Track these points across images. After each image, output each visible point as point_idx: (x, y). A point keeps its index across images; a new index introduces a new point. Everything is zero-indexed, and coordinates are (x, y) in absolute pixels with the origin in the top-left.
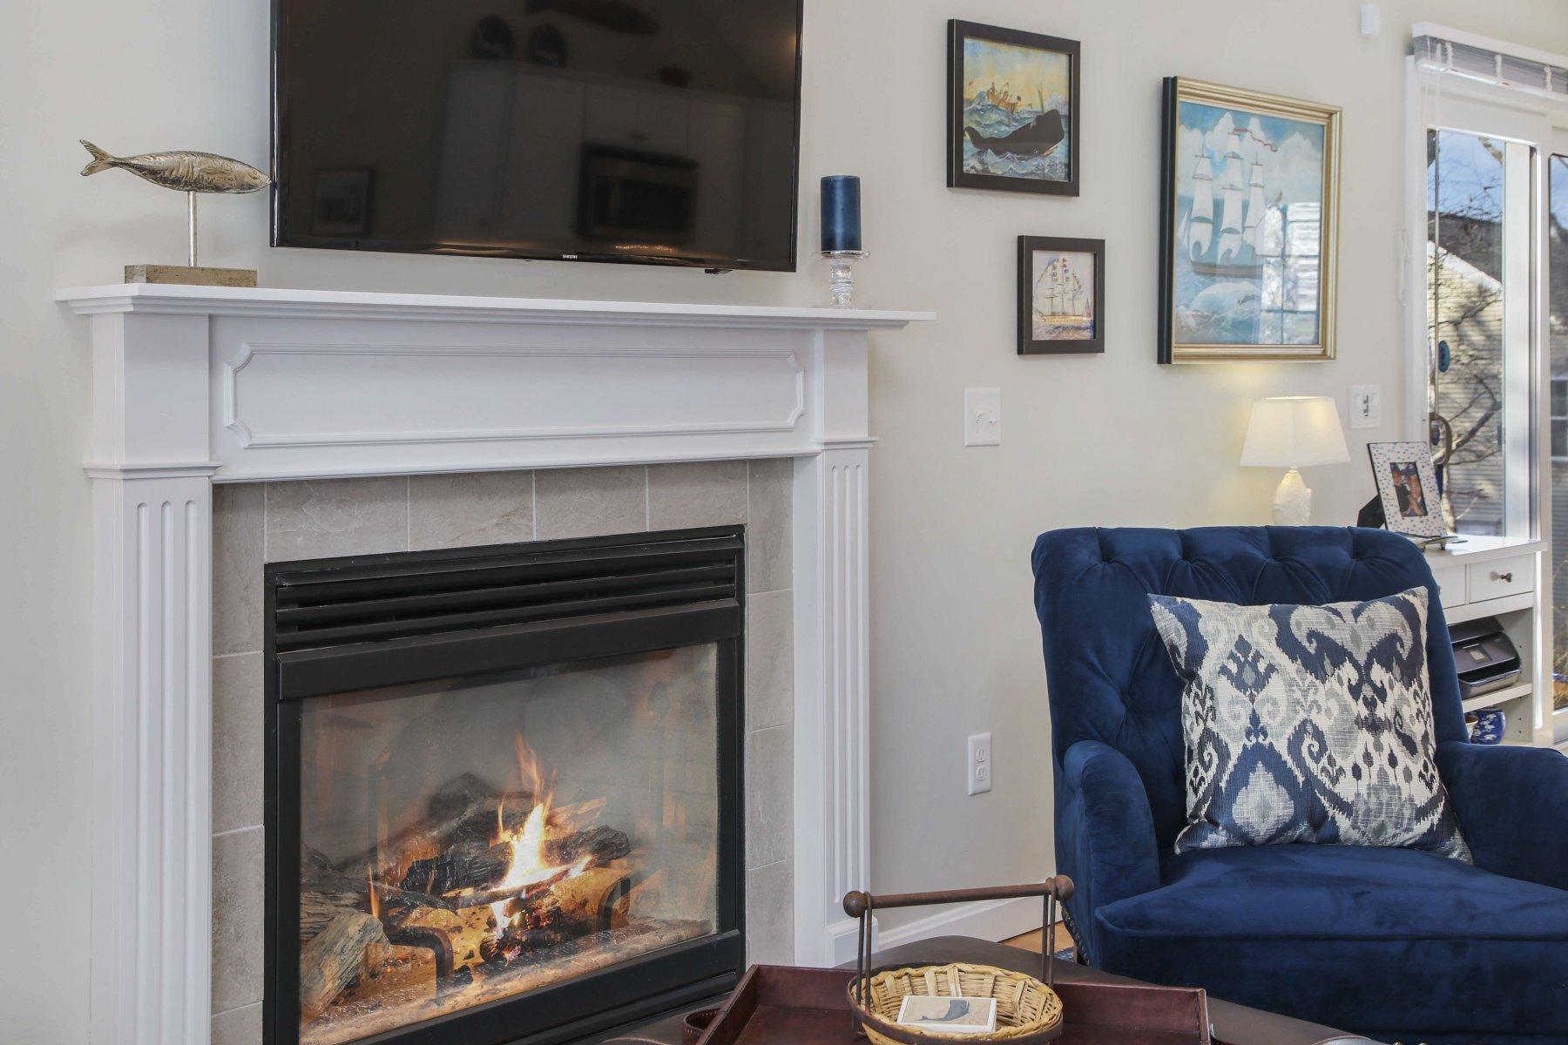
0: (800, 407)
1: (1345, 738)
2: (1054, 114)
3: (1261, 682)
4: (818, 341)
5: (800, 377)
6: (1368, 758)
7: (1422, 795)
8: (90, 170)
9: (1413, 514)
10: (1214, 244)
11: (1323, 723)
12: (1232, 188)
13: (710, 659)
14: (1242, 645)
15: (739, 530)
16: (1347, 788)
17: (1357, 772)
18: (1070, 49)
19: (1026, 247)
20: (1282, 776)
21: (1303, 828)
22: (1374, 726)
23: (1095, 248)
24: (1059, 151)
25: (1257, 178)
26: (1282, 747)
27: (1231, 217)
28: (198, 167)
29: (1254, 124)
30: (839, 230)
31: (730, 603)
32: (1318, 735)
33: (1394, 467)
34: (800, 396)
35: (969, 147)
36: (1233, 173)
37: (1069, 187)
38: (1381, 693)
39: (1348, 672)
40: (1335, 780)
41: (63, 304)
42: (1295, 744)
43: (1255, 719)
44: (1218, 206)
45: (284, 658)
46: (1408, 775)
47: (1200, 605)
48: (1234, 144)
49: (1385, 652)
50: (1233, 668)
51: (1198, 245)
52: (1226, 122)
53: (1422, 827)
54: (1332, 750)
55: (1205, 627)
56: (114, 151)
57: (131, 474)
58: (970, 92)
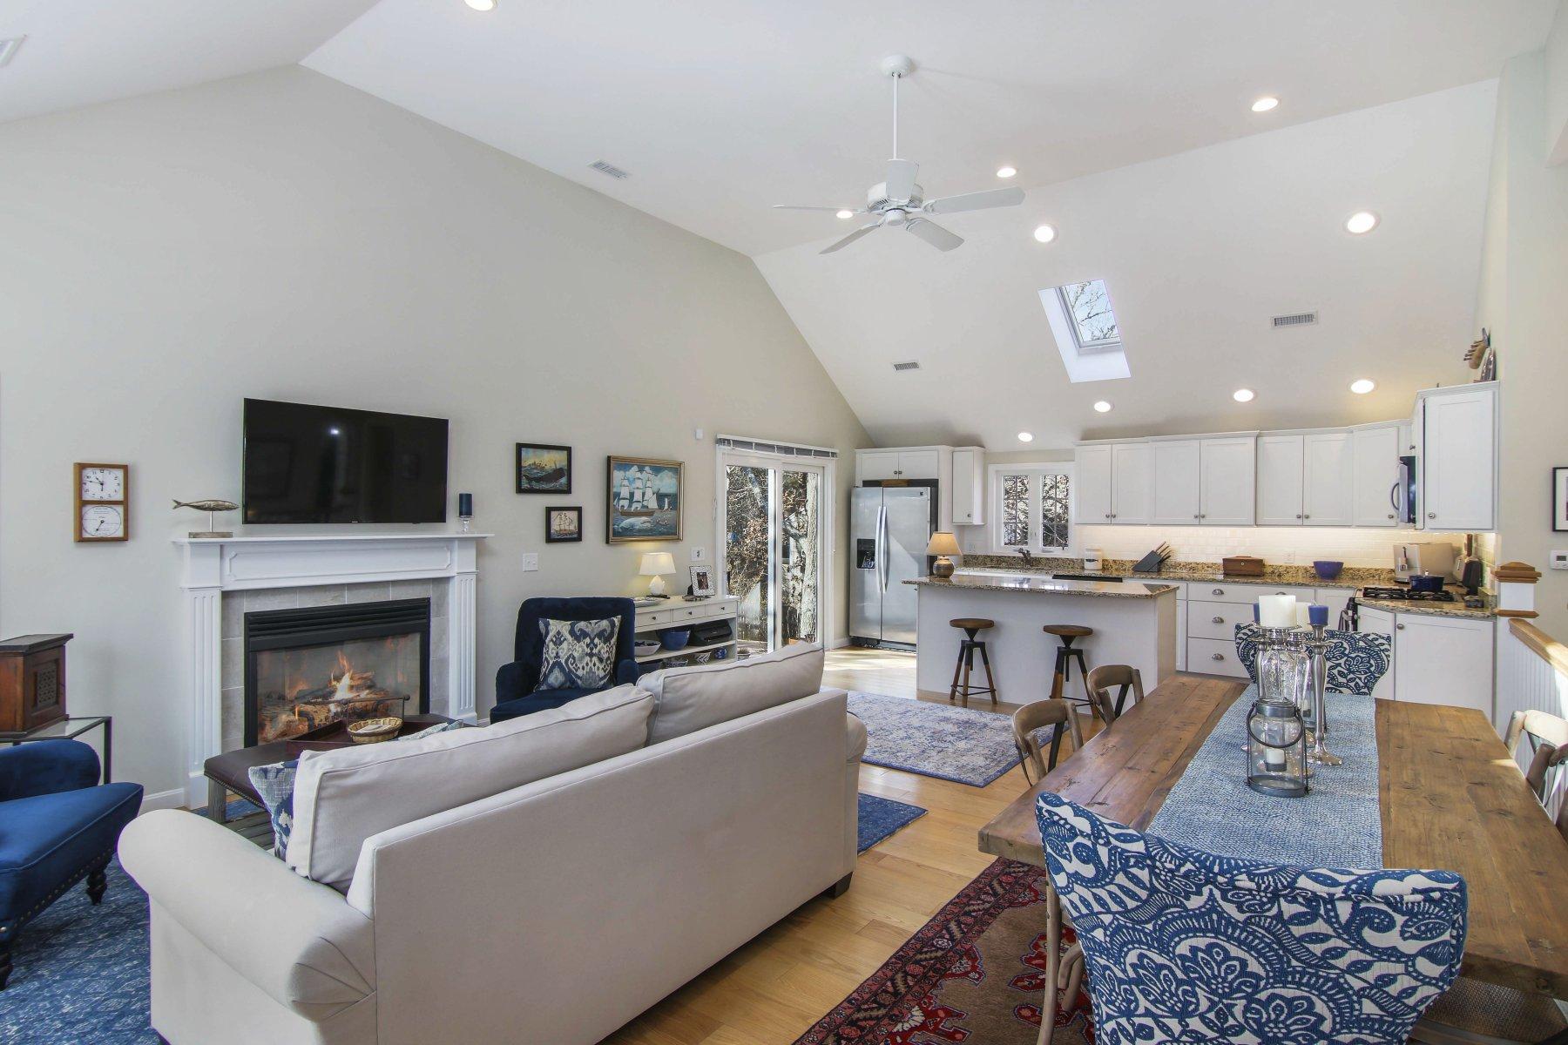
0: (449, 562)
1: (581, 658)
2: (561, 469)
3: (561, 643)
4: (456, 543)
5: (449, 554)
6: (587, 664)
7: (602, 674)
8: (175, 507)
9: (703, 588)
10: (630, 506)
11: (576, 654)
12: (638, 488)
13: (417, 638)
14: (559, 633)
15: (428, 600)
16: (580, 673)
17: (583, 668)
18: (569, 450)
19: (549, 510)
20: (562, 669)
21: (568, 684)
22: (591, 655)
23: (579, 510)
24: (564, 480)
25: (649, 484)
26: (563, 662)
27: (638, 496)
28: (212, 504)
29: (647, 469)
30: (464, 509)
31: (425, 621)
32: (574, 658)
33: (698, 574)
34: (449, 559)
35: (524, 480)
36: (639, 484)
37: (568, 490)
38: (596, 646)
39: (588, 640)
40: (577, 671)
41: (174, 543)
42: (566, 662)
43: (557, 653)
44: (632, 495)
45: (252, 639)
46: (598, 668)
47: (551, 621)
48: (639, 475)
49: (600, 635)
50: (554, 639)
51: (623, 506)
52: (635, 468)
53: (602, 682)
54: (577, 662)
55: (550, 628)
56: (183, 501)
57: (191, 589)
58: (524, 464)
